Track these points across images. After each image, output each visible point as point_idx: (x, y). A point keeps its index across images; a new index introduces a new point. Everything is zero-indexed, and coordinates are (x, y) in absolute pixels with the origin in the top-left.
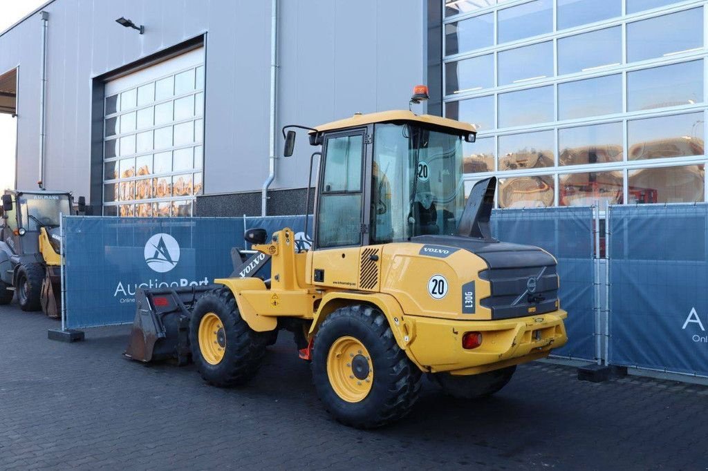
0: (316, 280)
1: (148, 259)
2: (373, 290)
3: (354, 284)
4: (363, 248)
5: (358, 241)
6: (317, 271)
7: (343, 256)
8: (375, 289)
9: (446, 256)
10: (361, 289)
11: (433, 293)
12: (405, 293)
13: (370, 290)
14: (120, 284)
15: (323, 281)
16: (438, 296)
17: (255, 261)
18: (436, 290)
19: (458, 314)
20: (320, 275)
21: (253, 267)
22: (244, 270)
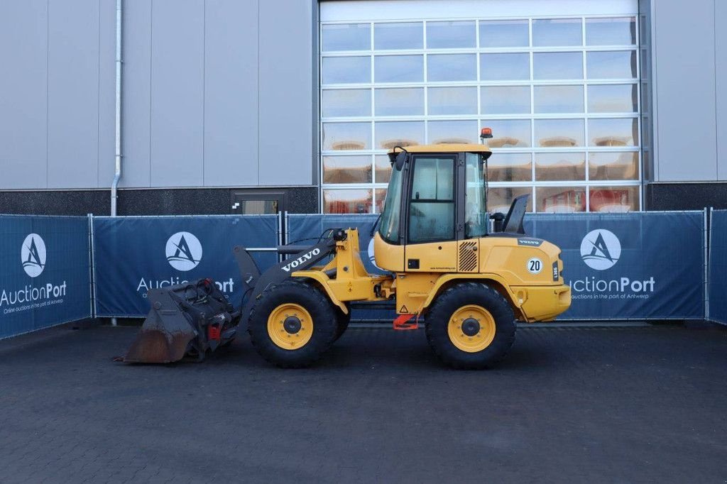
0: (409, 267)
2: (474, 271)
3: (454, 268)
4: (460, 242)
5: (453, 237)
6: (410, 261)
7: (440, 248)
8: (476, 270)
9: (538, 245)
10: (460, 271)
11: (531, 269)
12: (508, 271)
13: (469, 271)
15: (418, 268)
16: (535, 271)
17: (300, 259)
18: (534, 268)
19: (551, 282)
20: (414, 263)
21: (301, 262)
22: (289, 265)
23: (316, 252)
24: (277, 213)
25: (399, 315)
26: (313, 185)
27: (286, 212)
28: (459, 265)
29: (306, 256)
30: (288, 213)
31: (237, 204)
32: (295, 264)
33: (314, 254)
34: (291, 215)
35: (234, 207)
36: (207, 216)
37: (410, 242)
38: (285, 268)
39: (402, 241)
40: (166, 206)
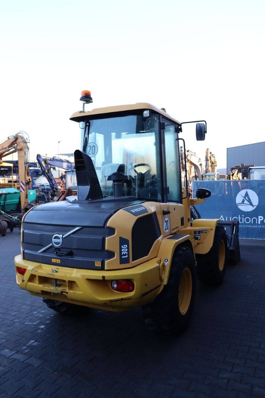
1: (238, 204)
14: (222, 216)
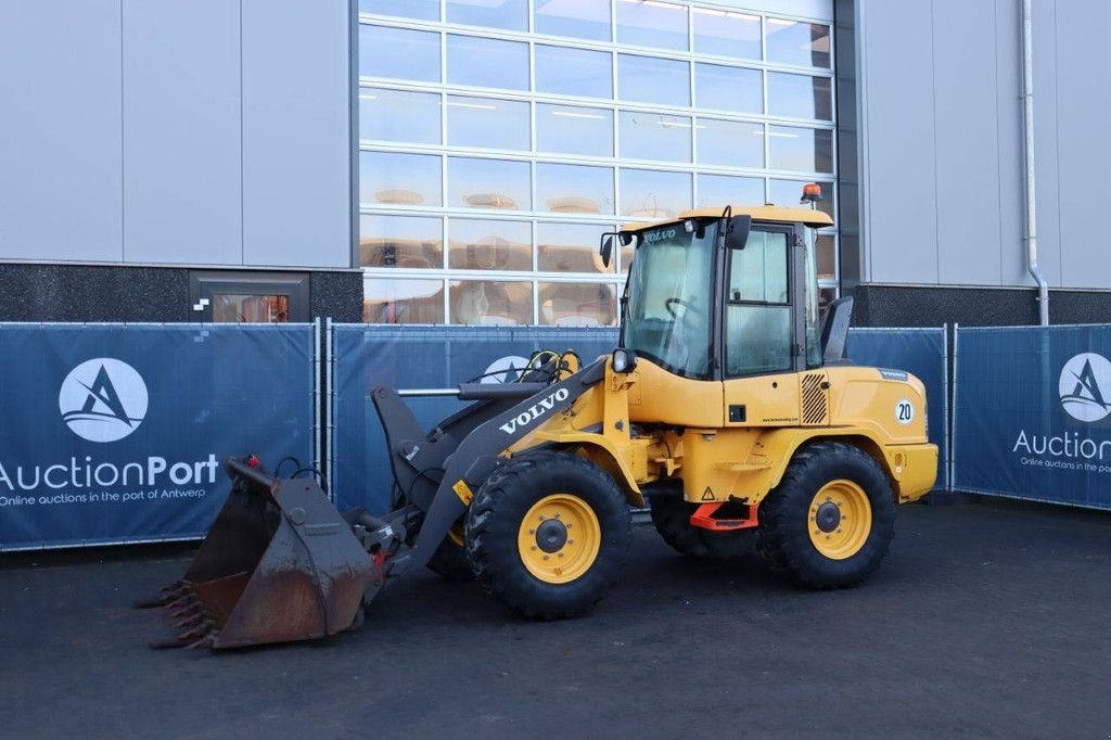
0: (731, 419)
2: (822, 423)
3: (796, 420)
4: (803, 375)
6: (732, 408)
7: (775, 385)
9: (906, 379)
10: (805, 424)
11: (901, 418)
12: (873, 422)
13: (817, 424)
15: (744, 420)
16: (905, 421)
17: (533, 409)
18: (903, 416)
20: (739, 412)
21: (536, 415)
22: (513, 421)
23: (562, 395)
24: (312, 320)
25: (699, 505)
26: (351, 267)
27: (329, 320)
28: (802, 414)
29: (544, 403)
30: (333, 322)
31: (204, 302)
32: (524, 419)
33: (559, 398)
34: (338, 325)
35: (197, 307)
36: (160, 324)
37: (727, 376)
38: (505, 428)
39: (717, 372)
40: (40, 301)
